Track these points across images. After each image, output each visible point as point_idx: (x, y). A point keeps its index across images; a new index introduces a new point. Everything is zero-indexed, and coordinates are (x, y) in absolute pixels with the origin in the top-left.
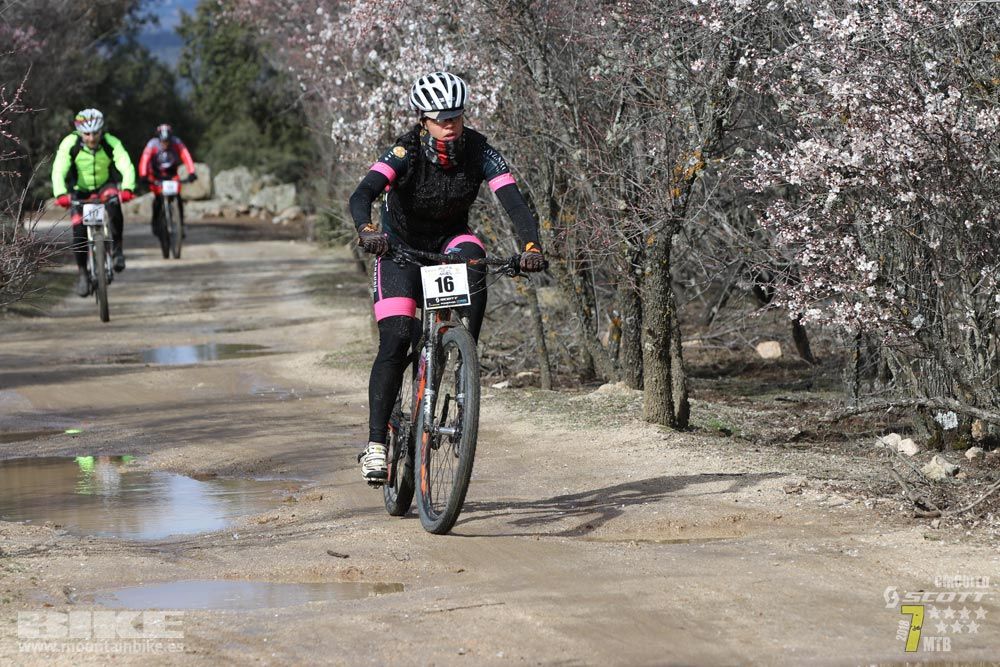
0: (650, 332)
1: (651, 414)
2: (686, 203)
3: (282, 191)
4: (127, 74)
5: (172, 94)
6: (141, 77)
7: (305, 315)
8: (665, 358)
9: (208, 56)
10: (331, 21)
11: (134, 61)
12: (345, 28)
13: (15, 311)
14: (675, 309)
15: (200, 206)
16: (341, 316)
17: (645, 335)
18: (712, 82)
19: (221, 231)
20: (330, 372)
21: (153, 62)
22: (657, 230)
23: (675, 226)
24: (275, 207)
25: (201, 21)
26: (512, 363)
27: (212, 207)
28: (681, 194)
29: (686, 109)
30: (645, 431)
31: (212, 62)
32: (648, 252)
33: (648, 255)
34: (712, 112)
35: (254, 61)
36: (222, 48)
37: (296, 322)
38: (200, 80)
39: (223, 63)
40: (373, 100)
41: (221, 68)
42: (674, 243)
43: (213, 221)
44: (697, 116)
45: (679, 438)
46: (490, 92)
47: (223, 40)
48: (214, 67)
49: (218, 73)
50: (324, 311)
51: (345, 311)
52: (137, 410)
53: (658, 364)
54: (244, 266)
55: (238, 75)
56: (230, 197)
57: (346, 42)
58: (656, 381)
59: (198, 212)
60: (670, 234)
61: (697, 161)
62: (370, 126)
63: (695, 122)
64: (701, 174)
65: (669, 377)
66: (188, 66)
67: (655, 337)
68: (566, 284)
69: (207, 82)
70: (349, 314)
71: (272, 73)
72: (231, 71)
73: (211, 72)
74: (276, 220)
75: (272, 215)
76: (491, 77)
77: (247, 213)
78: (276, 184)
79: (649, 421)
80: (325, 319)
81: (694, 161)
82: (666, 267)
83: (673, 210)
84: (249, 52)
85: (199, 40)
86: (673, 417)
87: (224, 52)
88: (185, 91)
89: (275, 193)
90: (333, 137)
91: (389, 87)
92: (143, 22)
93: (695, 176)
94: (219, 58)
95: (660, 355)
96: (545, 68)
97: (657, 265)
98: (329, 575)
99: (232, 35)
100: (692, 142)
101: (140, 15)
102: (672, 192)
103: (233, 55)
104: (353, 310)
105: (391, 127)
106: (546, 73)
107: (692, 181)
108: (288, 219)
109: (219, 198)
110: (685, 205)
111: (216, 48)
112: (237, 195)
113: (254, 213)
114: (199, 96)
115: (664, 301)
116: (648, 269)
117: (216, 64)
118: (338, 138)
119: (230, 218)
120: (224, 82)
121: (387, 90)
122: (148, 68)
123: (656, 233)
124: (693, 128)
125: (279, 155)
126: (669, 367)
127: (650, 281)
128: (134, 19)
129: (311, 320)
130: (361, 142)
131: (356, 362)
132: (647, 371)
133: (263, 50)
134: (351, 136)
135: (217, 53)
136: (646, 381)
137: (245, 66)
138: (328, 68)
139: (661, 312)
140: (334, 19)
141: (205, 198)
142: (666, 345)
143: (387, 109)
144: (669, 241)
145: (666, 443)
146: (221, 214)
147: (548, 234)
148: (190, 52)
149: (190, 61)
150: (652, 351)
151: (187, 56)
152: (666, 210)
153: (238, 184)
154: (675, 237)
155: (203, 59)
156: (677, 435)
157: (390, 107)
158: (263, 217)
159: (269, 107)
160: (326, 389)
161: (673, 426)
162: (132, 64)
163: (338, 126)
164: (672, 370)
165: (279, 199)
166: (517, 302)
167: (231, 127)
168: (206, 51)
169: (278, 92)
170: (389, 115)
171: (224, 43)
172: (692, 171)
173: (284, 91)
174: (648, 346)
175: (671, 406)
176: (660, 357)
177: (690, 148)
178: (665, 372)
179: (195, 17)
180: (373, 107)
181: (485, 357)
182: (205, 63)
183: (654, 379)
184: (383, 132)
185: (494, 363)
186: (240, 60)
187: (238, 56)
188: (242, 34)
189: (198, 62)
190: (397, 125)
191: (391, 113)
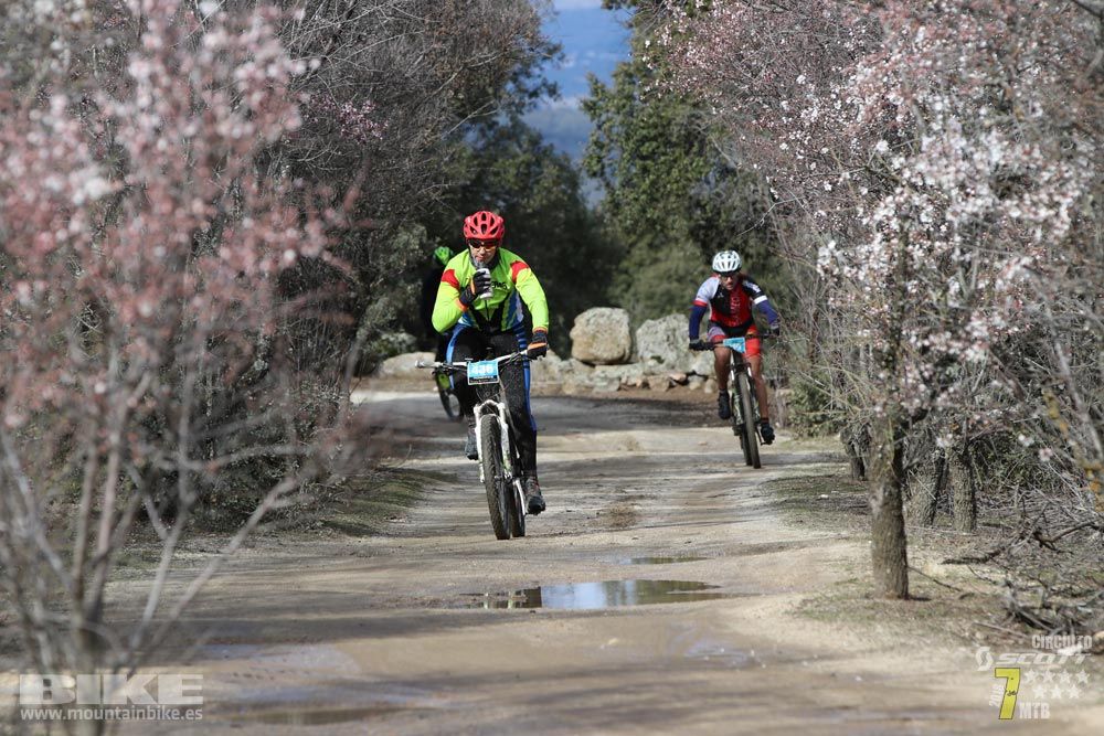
4: (508, 171)
5: (575, 201)
6: (528, 176)
7: (772, 539)
9: (631, 145)
10: (818, 94)
11: (520, 152)
12: (838, 105)
13: (335, 526)
15: (613, 371)
16: (826, 541)
19: (645, 410)
20: (809, 625)
21: (547, 152)
25: (620, 91)
26: (1088, 616)
27: (633, 374)
31: (637, 155)
35: (700, 153)
36: (653, 132)
37: (760, 550)
38: (617, 182)
39: (652, 156)
40: (880, 214)
41: (649, 162)
43: (633, 395)
46: (1058, 204)
47: (654, 120)
48: (639, 162)
49: (645, 170)
51: (831, 534)
52: (519, 677)
54: (677, 464)
55: (675, 173)
56: (659, 360)
57: (841, 127)
59: (611, 381)
62: (876, 254)
66: (600, 159)
69: (627, 183)
70: (840, 539)
71: (726, 171)
72: (664, 168)
73: (634, 170)
76: (1063, 181)
77: (685, 383)
80: (802, 545)
84: (693, 140)
85: (619, 118)
87: (654, 139)
88: (593, 196)
90: (819, 270)
91: (905, 195)
92: (534, 94)
94: (646, 148)
99: (669, 113)
101: (529, 84)
103: (668, 143)
104: (844, 533)
105: (907, 255)
109: (643, 360)
111: (644, 132)
112: (670, 356)
113: (694, 383)
114: (616, 206)
117: (644, 158)
118: (826, 271)
119: (659, 390)
120: (653, 183)
121: (902, 199)
122: (538, 163)
128: (521, 90)
129: (781, 547)
130: (861, 278)
131: (849, 611)
133: (713, 137)
134: (847, 269)
135: (644, 139)
137: (686, 160)
138: (813, 166)
140: (823, 92)
141: (620, 361)
143: (902, 228)
146: (646, 385)
149: (603, 152)
151: (599, 145)
153: (671, 340)
155: (624, 151)
157: (907, 225)
159: (722, 223)
160: (803, 651)
162: (515, 156)
163: (827, 253)
166: (1097, 524)
167: (661, 255)
168: (628, 137)
169: (736, 200)
170: (904, 237)
171: (655, 126)
173: (744, 199)
179: (612, 86)
180: (880, 226)
181: (1047, 607)
182: (627, 155)
184: (895, 263)
185: (1059, 617)
186: (678, 151)
187: (675, 145)
188: (682, 113)
189: (615, 153)
190: (918, 253)
191: (907, 234)
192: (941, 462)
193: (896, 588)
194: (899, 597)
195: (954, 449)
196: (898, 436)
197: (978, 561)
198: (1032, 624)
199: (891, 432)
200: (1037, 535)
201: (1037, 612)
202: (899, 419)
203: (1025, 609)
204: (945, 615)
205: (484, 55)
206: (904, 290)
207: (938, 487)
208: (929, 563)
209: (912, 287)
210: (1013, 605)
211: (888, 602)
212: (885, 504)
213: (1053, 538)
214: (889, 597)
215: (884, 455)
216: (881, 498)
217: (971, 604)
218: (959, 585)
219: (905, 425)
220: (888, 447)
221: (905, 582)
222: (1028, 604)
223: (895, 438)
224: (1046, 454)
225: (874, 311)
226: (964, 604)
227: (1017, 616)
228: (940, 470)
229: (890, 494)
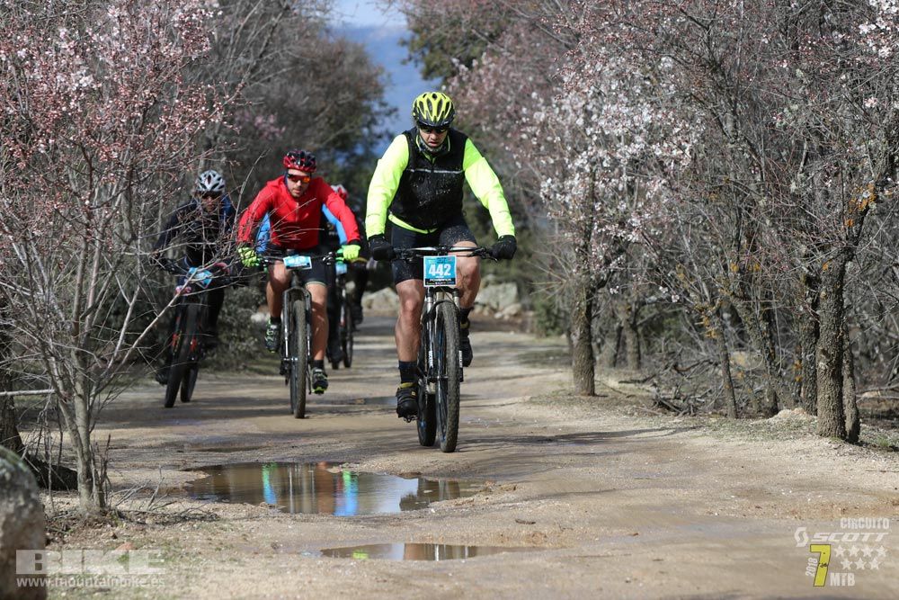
1: (824, 428)
3: (505, 290)
7: (517, 373)
20: (533, 407)
24: (498, 304)
30: (817, 442)
37: (508, 378)
40: (579, 162)
50: (533, 371)
51: (553, 370)
52: (354, 432)
62: (576, 186)
70: (557, 372)
74: (498, 315)
75: (495, 311)
78: (499, 283)
79: (822, 435)
80: (533, 375)
86: (844, 432)
89: (498, 291)
98: (515, 538)
101: (377, 130)
104: (560, 370)
108: (510, 315)
121: (592, 153)
125: (505, 270)
128: (372, 133)
129: (521, 377)
130: (567, 201)
131: (559, 401)
134: (558, 195)
143: (592, 171)
157: (594, 169)
158: (486, 313)
160: (528, 419)
165: (501, 296)
166: (711, 361)
170: (593, 176)
175: (842, 421)
181: (677, 398)
185: (685, 404)
190: (601, 186)
191: (594, 174)
192: (620, 329)
193: (587, 389)
194: (589, 395)
195: (628, 320)
196: (589, 296)
197: (639, 382)
198: (669, 409)
199: (585, 295)
200: (675, 367)
201: (672, 401)
202: (590, 287)
204: (617, 405)
205: (346, 97)
206: (593, 209)
207: (618, 346)
208: (609, 381)
209: (597, 207)
210: (657, 397)
211: (583, 397)
212: (581, 338)
213: (685, 369)
214: (582, 395)
215: (580, 308)
216: (578, 334)
217: (633, 400)
218: (626, 392)
219: (594, 290)
220: (583, 303)
221: (593, 386)
222: (666, 397)
223: (587, 298)
224: (675, 298)
225: (574, 221)
226: (629, 399)
227: (659, 404)
228: (619, 335)
229: (584, 332)
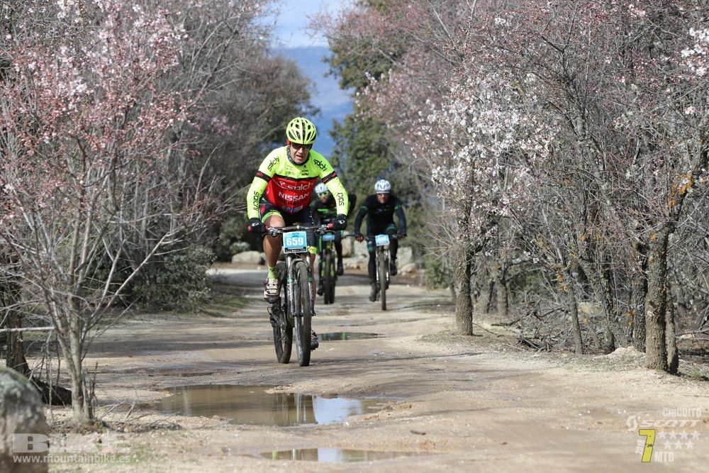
0: (651, 303)
1: (651, 363)
2: (679, 211)
8: (662, 323)
9: (352, 153)
10: (435, 109)
14: (670, 288)
17: (647, 306)
18: (700, 125)
19: (358, 279)
22: (658, 230)
23: (671, 227)
26: (556, 343)
28: (676, 204)
29: (681, 144)
30: (645, 373)
31: (355, 157)
32: (651, 246)
33: (651, 247)
34: (700, 146)
36: (363, 147)
37: (404, 321)
38: (346, 169)
39: (363, 157)
40: (462, 155)
41: (361, 161)
42: (670, 239)
44: (689, 150)
45: (670, 378)
47: (363, 141)
48: (356, 161)
49: (359, 164)
53: (656, 326)
55: (373, 166)
58: (655, 339)
60: (668, 233)
61: (688, 181)
63: (687, 154)
64: (691, 190)
65: (664, 336)
66: (337, 159)
67: (654, 307)
68: (594, 280)
69: (351, 171)
71: (398, 165)
72: (368, 163)
73: (354, 164)
79: (649, 367)
81: (686, 181)
82: (663, 257)
83: (670, 216)
85: (346, 140)
86: (666, 365)
87: (364, 149)
93: (686, 192)
94: (360, 154)
95: (658, 320)
96: (584, 124)
97: (658, 255)
99: (370, 137)
100: (685, 168)
102: (670, 203)
103: (370, 152)
105: (474, 174)
106: (584, 128)
107: (685, 195)
109: (357, 256)
110: (679, 213)
111: (359, 146)
115: (662, 281)
116: (651, 258)
117: (358, 159)
120: (363, 171)
121: (472, 148)
123: (657, 232)
124: (686, 157)
126: (665, 329)
127: (651, 266)
130: (452, 184)
132: (648, 331)
134: (445, 180)
135: (359, 150)
136: (647, 338)
137: (378, 160)
138: (433, 142)
139: (659, 289)
140: (438, 107)
142: (663, 313)
143: (472, 161)
144: (667, 238)
145: (660, 380)
147: (583, 244)
148: (339, 150)
149: (339, 156)
150: (653, 317)
151: (337, 152)
152: (665, 216)
154: (671, 235)
155: (348, 155)
156: (669, 376)
157: (474, 159)
161: (665, 370)
164: (667, 332)
166: (563, 309)
168: (351, 149)
170: (473, 165)
171: (364, 143)
172: (684, 189)
174: (650, 313)
175: (665, 357)
176: (658, 322)
177: (683, 172)
178: (662, 332)
179: (343, 125)
181: (537, 338)
182: (350, 157)
183: (653, 337)
184: (468, 177)
186: (375, 155)
187: (374, 152)
188: (376, 138)
189: (345, 156)
193: (466, 330)
194: (468, 334)
198: (530, 346)
200: (535, 314)
201: (532, 340)
203: (526, 338)
204: (489, 342)
208: (483, 324)
211: (463, 336)
212: (462, 291)
213: (542, 315)
214: (463, 334)
216: (460, 288)
218: (497, 333)
221: (471, 328)
228: (492, 289)
229: (465, 286)
